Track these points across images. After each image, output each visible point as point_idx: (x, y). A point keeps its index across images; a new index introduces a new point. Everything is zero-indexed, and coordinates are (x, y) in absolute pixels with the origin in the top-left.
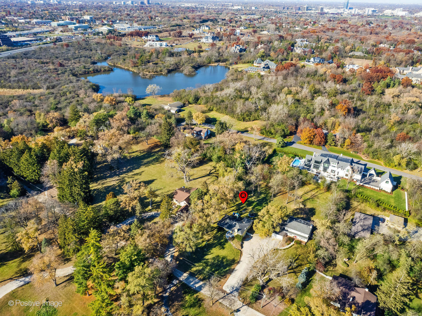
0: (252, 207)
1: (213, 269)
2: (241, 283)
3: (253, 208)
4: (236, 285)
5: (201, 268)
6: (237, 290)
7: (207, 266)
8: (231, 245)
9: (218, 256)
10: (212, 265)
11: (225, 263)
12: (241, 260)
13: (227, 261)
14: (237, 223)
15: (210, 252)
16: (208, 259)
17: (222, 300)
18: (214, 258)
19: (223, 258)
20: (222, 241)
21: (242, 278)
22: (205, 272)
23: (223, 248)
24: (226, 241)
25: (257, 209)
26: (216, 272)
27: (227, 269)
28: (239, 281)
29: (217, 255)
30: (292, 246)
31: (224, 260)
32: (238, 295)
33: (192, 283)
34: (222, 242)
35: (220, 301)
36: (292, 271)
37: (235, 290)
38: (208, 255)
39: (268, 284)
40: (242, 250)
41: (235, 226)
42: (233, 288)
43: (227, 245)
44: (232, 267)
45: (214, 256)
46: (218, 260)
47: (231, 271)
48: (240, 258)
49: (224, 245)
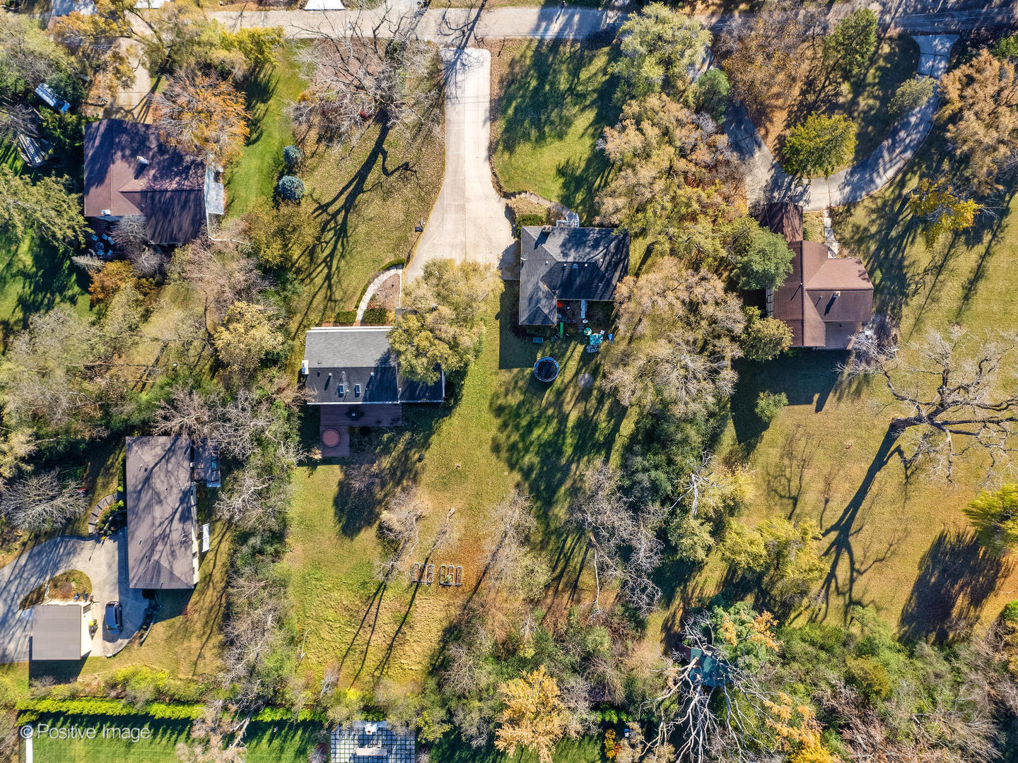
0: (570, 424)
1: (547, 87)
2: (450, 90)
3: (563, 419)
4: (459, 78)
5: (584, 75)
6: (451, 66)
7: (569, 89)
8: (545, 194)
9: (561, 136)
10: (558, 100)
11: (526, 124)
12: (487, 163)
13: (526, 137)
14: (560, 259)
16: (583, 110)
17: (473, 17)
18: (568, 123)
19: (541, 138)
20: (579, 197)
21: (458, 108)
22: (564, 67)
23: (561, 172)
24: (567, 201)
25: (549, 422)
26: (534, 83)
27: (510, 111)
28: (459, 91)
29: (568, 139)
30: (359, 301)
31: (534, 133)
32: (442, 54)
33: (576, 18)
34: (577, 189)
35: (474, 12)
36: (332, 209)
37: (455, 63)
38: (591, 125)
39: (379, 126)
40: (505, 201)
41: (564, 245)
42: (463, 65)
43: (556, 187)
44: (501, 124)
45: (571, 130)
46: (552, 123)
47: (497, 109)
48: (492, 168)
49: (565, 186)
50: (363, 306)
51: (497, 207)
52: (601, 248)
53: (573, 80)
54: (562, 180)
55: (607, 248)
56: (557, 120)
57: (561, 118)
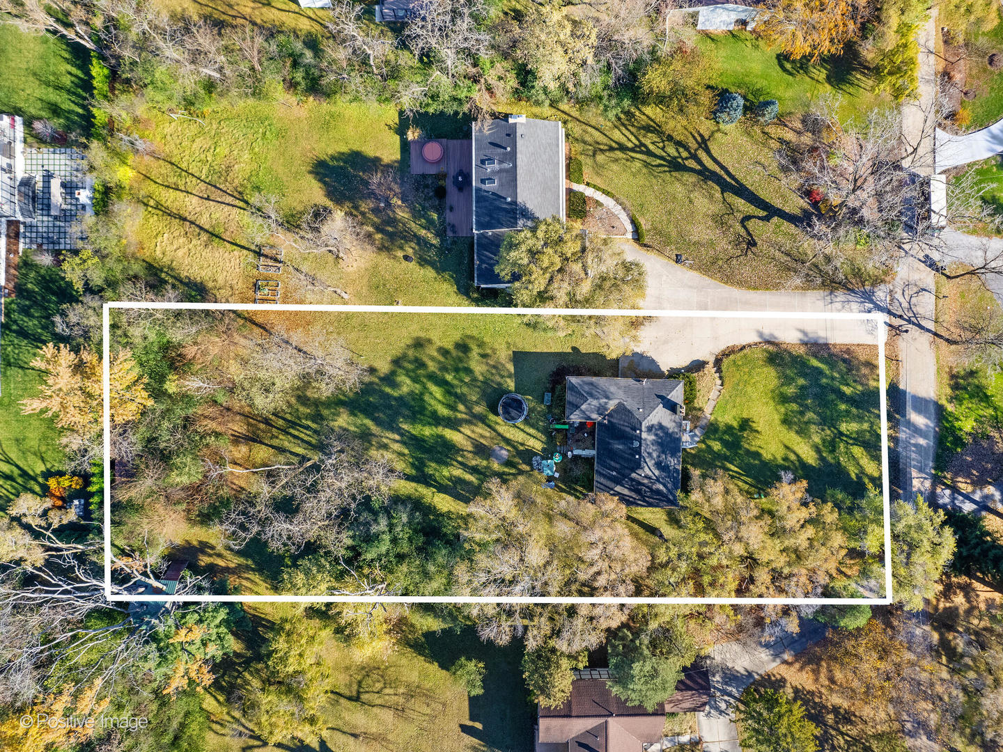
1: (843, 407)
2: (841, 296)
4: (855, 306)
5: (857, 451)
6: (868, 297)
7: (841, 434)
8: (719, 407)
9: (786, 421)
10: (829, 421)
11: (801, 381)
12: (755, 339)
13: (788, 380)
14: (645, 425)
15: (786, 459)
16: (818, 451)
17: (923, 323)
18: (802, 432)
19: (784, 399)
20: (716, 446)
21: (821, 303)
22: (866, 426)
23: (745, 424)
24: (711, 430)
26: (847, 390)
27: (815, 362)
28: (838, 305)
29: (783, 431)
30: (598, 189)
31: (790, 390)
32: (882, 286)
33: (922, 441)
34: (725, 443)
35: (930, 325)
36: (702, 155)
37: (872, 301)
38: (799, 457)
39: (797, 212)
40: (712, 360)
41: (661, 427)
42: (869, 311)
43: (728, 418)
44: (802, 350)
45: (793, 435)
46: (802, 413)
47: (818, 348)
48: (750, 346)
49: (729, 428)
50: (589, 192)
51: (706, 352)
52: (657, 473)
53: (851, 438)
54: (735, 424)
55: (658, 480)
56: (806, 419)
57: (807, 423)
